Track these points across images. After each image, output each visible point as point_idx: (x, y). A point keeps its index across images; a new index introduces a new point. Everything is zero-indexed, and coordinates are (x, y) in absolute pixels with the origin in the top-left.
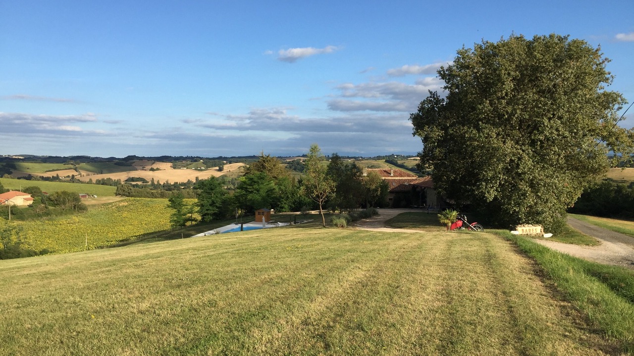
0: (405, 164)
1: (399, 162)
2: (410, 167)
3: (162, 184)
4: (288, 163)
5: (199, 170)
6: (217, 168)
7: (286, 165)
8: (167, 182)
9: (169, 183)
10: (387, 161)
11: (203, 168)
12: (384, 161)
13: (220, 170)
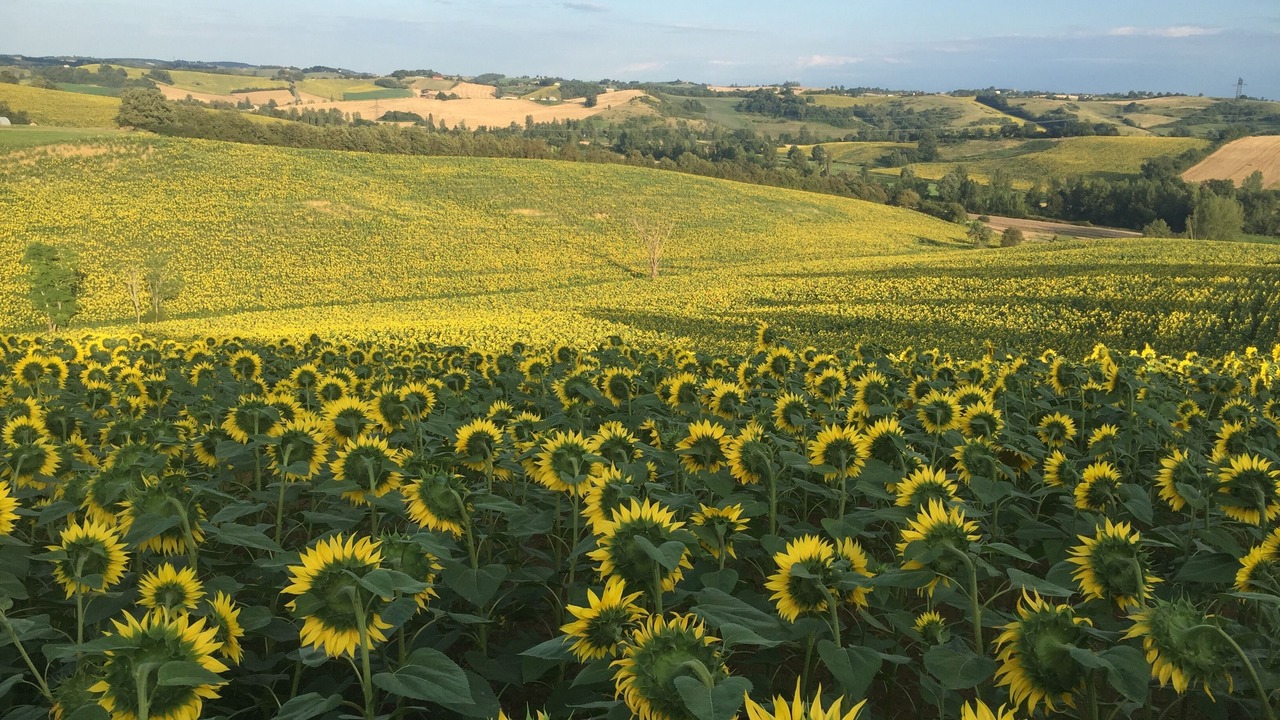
0: (1024, 107)
1: (1011, 102)
2: (1038, 115)
3: (451, 128)
4: (746, 96)
5: (544, 103)
6: (584, 100)
7: (741, 99)
8: (462, 123)
9: (467, 126)
10: (979, 99)
11: (553, 99)
12: (975, 98)
13: (590, 104)
